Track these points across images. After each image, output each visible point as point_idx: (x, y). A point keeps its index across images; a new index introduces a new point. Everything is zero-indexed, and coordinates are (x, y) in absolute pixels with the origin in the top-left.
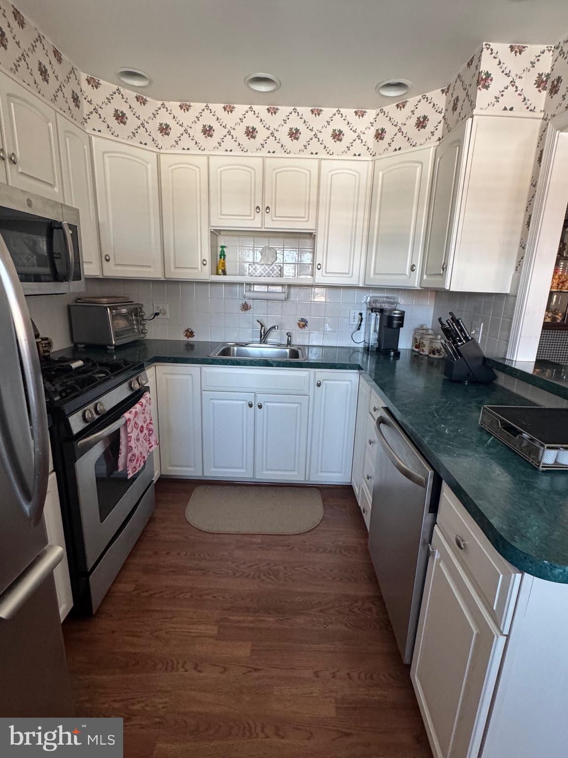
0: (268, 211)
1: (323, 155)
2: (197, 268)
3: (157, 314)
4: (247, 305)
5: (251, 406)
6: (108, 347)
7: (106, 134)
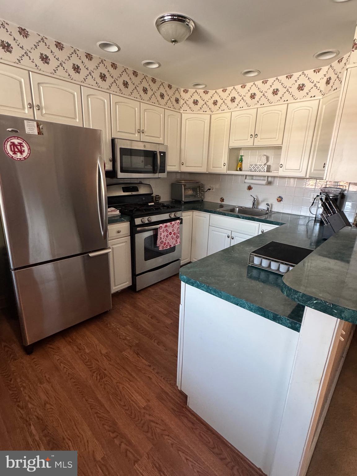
0: (256, 136)
1: (291, 100)
2: (221, 167)
3: (210, 189)
4: (251, 187)
5: (228, 237)
6: (182, 202)
7: (189, 111)
